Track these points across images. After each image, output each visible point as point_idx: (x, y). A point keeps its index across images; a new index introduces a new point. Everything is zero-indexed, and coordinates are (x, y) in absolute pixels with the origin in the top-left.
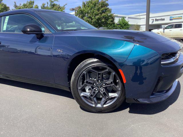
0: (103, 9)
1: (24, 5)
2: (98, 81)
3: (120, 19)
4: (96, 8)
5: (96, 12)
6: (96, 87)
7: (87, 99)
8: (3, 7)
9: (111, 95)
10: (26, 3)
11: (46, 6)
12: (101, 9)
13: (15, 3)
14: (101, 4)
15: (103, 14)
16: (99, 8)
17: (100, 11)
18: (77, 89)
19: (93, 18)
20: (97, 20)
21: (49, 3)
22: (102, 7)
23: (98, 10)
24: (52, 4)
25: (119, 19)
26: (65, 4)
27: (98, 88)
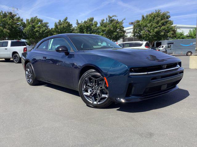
0: (163, 21)
1: (85, 22)
2: (95, 85)
3: (192, 30)
4: (155, 21)
5: (154, 25)
6: (94, 89)
7: (88, 98)
8: (67, 25)
9: (103, 96)
10: (86, 20)
11: (105, 22)
12: (161, 22)
13: (77, 20)
14: (161, 17)
15: (163, 27)
16: (159, 20)
17: (160, 24)
18: (82, 90)
19: (151, 31)
20: (156, 33)
21: (108, 19)
22: (162, 19)
23: (157, 23)
24: (111, 19)
25: (190, 30)
26: (123, 19)
27: (96, 91)
